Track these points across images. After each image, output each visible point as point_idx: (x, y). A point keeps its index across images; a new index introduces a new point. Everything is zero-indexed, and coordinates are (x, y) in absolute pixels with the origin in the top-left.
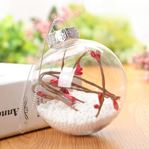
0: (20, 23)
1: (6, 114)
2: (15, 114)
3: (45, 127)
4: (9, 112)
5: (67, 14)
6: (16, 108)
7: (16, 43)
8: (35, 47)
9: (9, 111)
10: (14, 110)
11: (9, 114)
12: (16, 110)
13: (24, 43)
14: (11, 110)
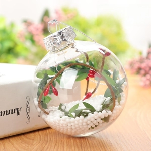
0: (12, 25)
1: (9, 114)
2: (18, 114)
3: (44, 127)
4: (13, 112)
5: (60, 17)
6: (19, 107)
7: (7, 44)
8: (26, 49)
9: (12, 110)
10: (17, 109)
11: (12, 113)
12: (19, 110)
13: (16, 44)
14: (15, 110)
